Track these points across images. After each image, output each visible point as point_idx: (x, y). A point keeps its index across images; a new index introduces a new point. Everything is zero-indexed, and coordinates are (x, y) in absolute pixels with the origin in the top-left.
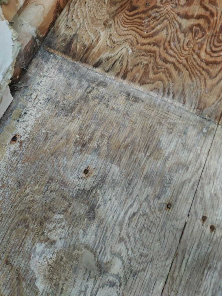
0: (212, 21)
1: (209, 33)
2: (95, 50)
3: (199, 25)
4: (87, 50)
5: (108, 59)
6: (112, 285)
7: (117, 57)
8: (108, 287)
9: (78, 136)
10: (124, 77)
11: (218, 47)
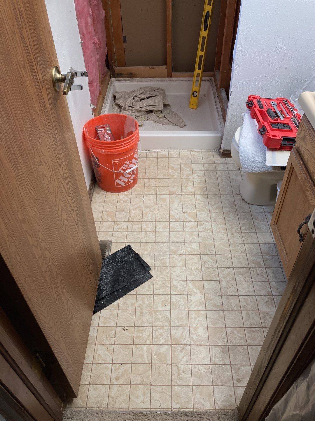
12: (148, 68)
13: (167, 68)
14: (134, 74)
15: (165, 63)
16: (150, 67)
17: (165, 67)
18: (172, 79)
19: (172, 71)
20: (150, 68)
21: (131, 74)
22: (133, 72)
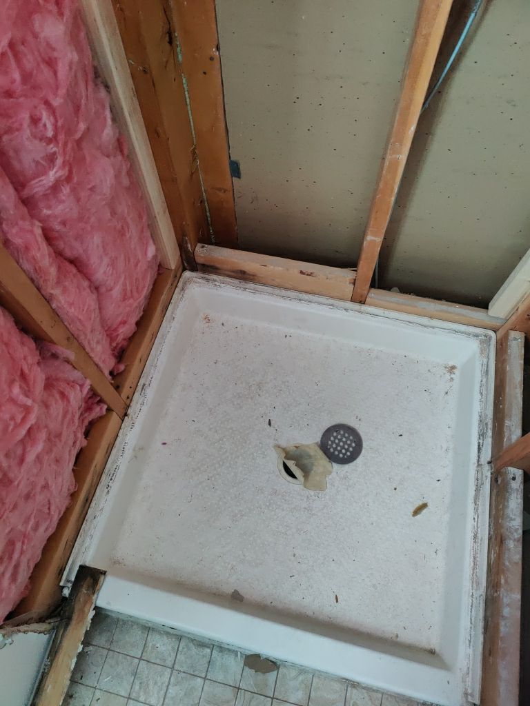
12: (296, 269)
13: (354, 284)
14: (253, 275)
17: (349, 276)
18: (364, 308)
19: (372, 286)
20: (302, 273)
21: (243, 272)
22: (250, 270)
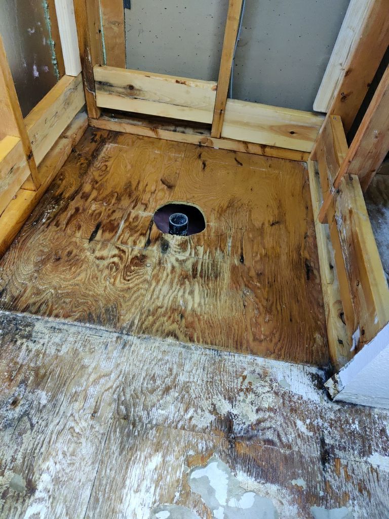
0: (124, 256)
1: (121, 266)
2: (23, 298)
3: (114, 263)
4: (16, 300)
5: (34, 304)
6: (41, 500)
7: (43, 301)
8: (36, 504)
9: (6, 374)
10: (49, 315)
11: (130, 276)
12: (173, 79)
13: (216, 89)
14: (139, 90)
15: (214, 77)
16: (179, 79)
17: (213, 84)
19: (228, 97)
20: (177, 82)
21: (131, 87)
22: (137, 84)
